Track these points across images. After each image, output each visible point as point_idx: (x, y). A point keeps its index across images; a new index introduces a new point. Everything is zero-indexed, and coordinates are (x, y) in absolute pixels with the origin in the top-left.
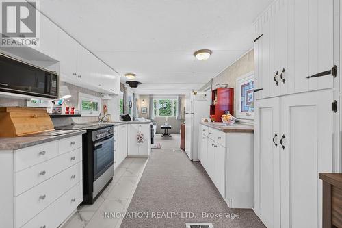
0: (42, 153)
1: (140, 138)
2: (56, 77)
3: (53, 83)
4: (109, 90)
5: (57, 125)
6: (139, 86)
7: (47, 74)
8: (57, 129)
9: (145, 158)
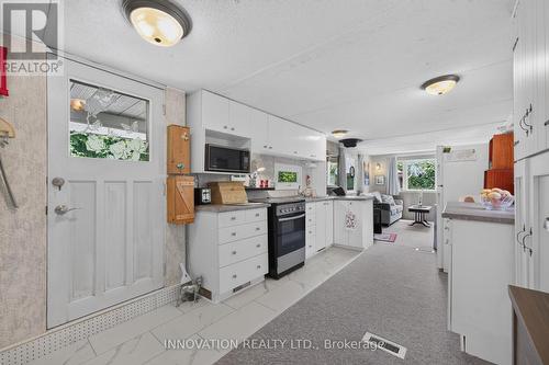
0: (233, 219)
1: (351, 221)
2: (247, 153)
3: (246, 160)
4: (308, 157)
5: (251, 198)
6: (358, 144)
7: (241, 152)
8: (250, 201)
9: (358, 251)
